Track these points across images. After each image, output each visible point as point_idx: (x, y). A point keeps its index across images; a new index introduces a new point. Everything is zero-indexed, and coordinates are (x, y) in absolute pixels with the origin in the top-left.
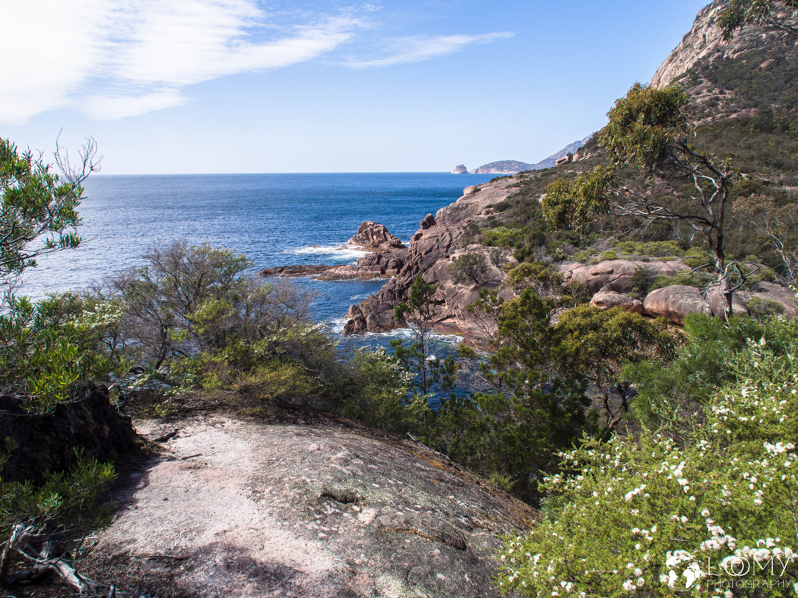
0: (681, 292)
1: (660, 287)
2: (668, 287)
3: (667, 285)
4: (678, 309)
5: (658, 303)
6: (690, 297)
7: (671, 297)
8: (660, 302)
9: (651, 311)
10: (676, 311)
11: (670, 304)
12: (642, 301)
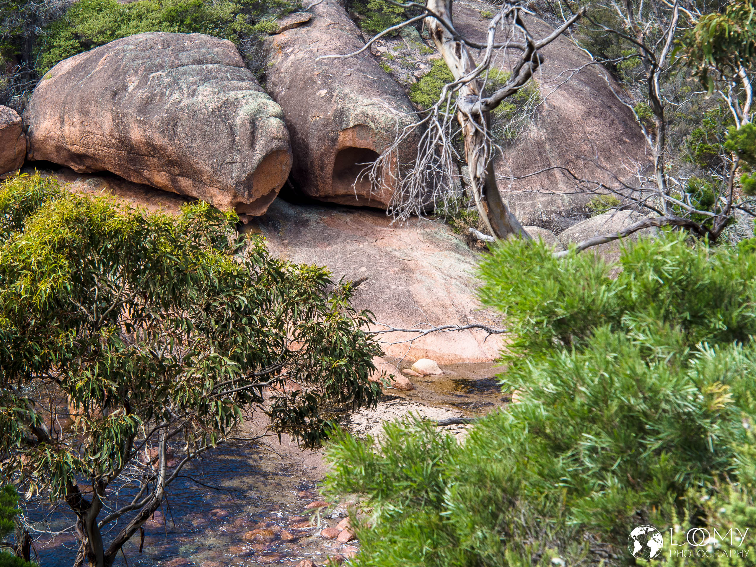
0: (170, 59)
1: (86, 46)
2: (118, 45)
3: (113, 35)
4: (162, 131)
5: (83, 112)
6: (206, 78)
7: (133, 82)
8: (93, 109)
9: (59, 149)
10: (158, 140)
11: (131, 111)
12: (21, 109)
